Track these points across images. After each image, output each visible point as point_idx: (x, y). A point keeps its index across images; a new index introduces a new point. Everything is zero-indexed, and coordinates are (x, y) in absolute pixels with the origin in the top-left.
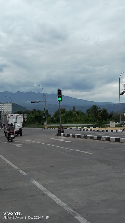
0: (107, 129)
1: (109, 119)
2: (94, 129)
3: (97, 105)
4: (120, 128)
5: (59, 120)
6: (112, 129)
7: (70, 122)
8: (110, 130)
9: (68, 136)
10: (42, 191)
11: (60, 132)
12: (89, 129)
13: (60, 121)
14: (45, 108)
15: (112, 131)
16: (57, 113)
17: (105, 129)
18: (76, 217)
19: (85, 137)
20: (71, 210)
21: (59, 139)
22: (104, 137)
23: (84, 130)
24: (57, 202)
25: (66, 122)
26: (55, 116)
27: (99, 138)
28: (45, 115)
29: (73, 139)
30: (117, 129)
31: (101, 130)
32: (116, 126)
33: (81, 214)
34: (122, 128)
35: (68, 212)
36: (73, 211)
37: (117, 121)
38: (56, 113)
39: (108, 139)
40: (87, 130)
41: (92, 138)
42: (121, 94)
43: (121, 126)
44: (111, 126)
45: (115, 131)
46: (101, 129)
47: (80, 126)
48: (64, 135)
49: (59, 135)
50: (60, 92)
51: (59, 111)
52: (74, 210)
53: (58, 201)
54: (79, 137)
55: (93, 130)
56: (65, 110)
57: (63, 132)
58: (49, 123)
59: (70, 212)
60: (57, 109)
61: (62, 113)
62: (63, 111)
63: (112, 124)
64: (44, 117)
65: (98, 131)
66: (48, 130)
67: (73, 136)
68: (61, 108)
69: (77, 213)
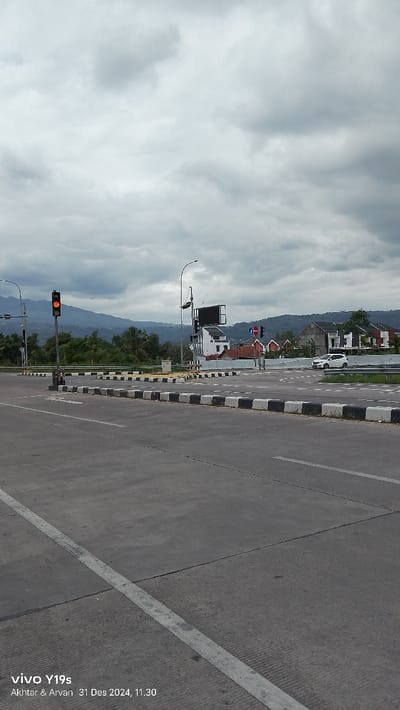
0: (155, 376)
1: (161, 355)
2: (130, 376)
3: (138, 327)
4: (180, 374)
5: (56, 357)
6: (165, 377)
7: (80, 361)
8: (161, 377)
9: (75, 390)
10: (11, 508)
11: (58, 382)
12: (119, 377)
13: (58, 359)
14: (24, 332)
15: (165, 380)
16: (51, 343)
17: (151, 377)
18: (81, 559)
19: (110, 393)
20: (72, 543)
21: (53, 397)
22: (148, 393)
23: (108, 378)
24: (43, 530)
25: (70, 361)
26: (48, 349)
27: (139, 395)
28: (23, 345)
29: (85, 396)
30: (175, 375)
31: (142, 379)
32: (174, 370)
33: (92, 550)
34: (186, 375)
35: (64, 548)
36: (75, 546)
37: (176, 360)
38: (50, 341)
39: (156, 396)
40: (115, 378)
41: (124, 394)
42: (184, 307)
43: (183, 370)
44: (164, 370)
45: (170, 380)
46: (143, 377)
47: (100, 370)
48: (65, 389)
49: (54, 388)
50: (56, 297)
51: (54, 338)
52: (79, 544)
53: (45, 527)
54: (97, 392)
55: (126, 378)
56: (69, 336)
57: (62, 382)
58: (34, 364)
59: (69, 549)
60: (51, 333)
61: (60, 343)
62: (65, 339)
63: (166, 365)
64: (22, 350)
65: (138, 379)
66: (30, 378)
67: (85, 391)
68: (59, 331)
69: (83, 550)
